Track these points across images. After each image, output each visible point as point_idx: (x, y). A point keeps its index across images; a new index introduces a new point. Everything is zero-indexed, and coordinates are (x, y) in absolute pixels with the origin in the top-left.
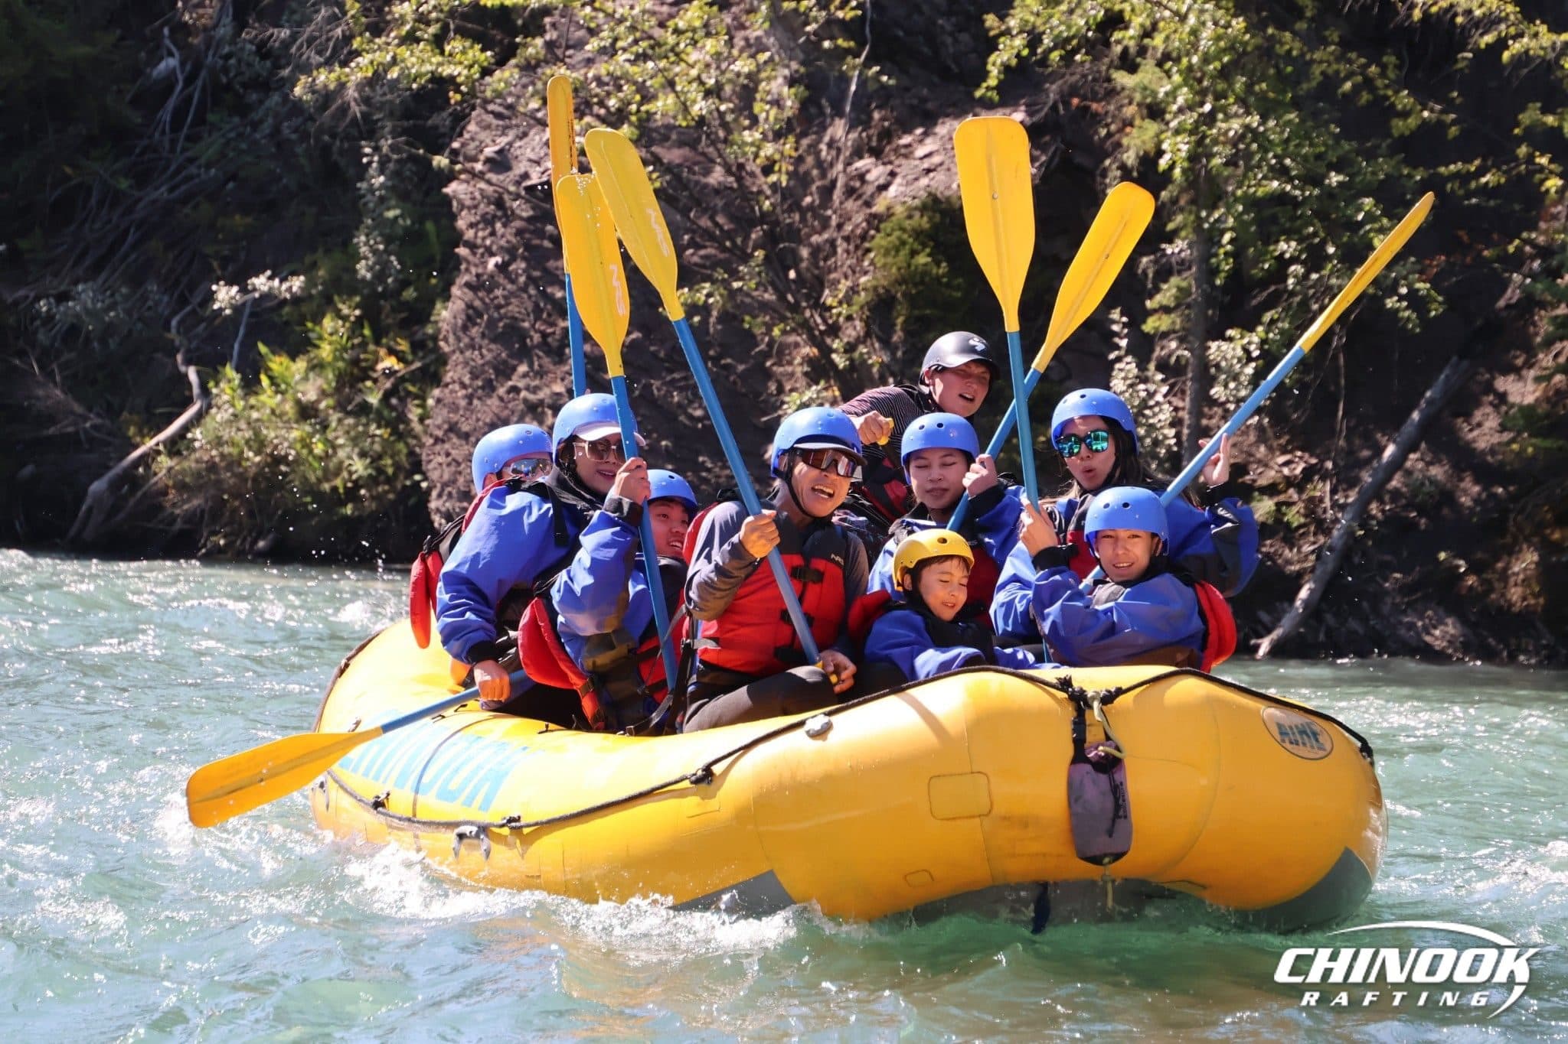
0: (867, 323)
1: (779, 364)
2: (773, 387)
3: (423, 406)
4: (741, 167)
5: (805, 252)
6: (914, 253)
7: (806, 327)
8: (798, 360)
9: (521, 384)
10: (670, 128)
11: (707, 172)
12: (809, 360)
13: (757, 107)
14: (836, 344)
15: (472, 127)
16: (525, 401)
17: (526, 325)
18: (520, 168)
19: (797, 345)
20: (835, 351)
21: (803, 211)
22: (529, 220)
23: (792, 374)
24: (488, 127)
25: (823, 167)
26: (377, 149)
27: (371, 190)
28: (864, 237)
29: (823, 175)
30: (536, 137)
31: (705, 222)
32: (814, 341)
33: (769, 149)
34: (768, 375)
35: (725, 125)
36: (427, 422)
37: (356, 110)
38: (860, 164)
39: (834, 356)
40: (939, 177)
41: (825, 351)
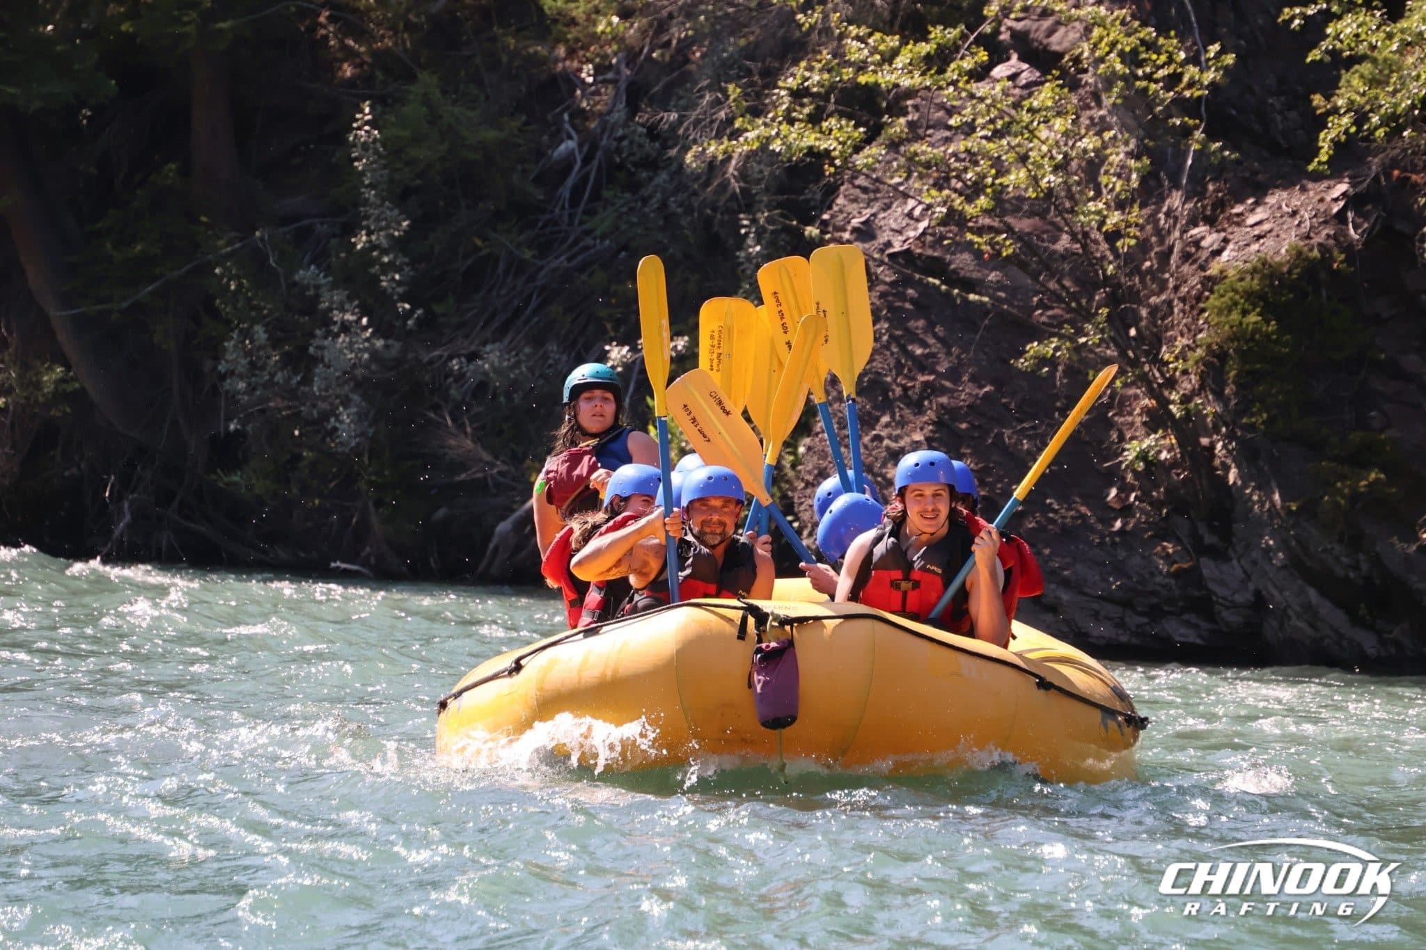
0: (1202, 377)
1: (1120, 414)
2: (1115, 436)
3: (795, 453)
4: (1086, 235)
5: (1144, 312)
6: (1245, 313)
7: (1144, 379)
8: (1138, 411)
9: (883, 434)
10: (1021, 199)
11: (1055, 240)
12: (1147, 411)
13: (1103, 179)
14: (1174, 396)
15: (840, 201)
16: (888, 448)
17: (889, 379)
18: (883, 237)
19: (1136, 397)
20: (1173, 402)
21: (1143, 275)
22: (892, 284)
23: (1132, 424)
24: (855, 200)
25: (1161, 234)
26: (754, 221)
27: (749, 255)
28: (1199, 298)
29: (1161, 241)
30: (898, 210)
31: (1052, 285)
32: (1151, 393)
33: (1115, 218)
34: (1110, 424)
35: (1071, 196)
36: (799, 468)
37: (736, 186)
38: (1194, 231)
39: (1171, 407)
40: (1269, 242)
41: (1164, 403)
